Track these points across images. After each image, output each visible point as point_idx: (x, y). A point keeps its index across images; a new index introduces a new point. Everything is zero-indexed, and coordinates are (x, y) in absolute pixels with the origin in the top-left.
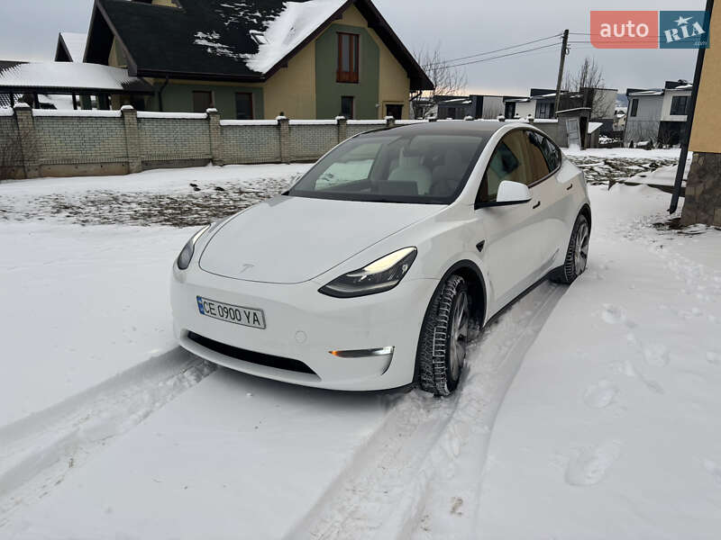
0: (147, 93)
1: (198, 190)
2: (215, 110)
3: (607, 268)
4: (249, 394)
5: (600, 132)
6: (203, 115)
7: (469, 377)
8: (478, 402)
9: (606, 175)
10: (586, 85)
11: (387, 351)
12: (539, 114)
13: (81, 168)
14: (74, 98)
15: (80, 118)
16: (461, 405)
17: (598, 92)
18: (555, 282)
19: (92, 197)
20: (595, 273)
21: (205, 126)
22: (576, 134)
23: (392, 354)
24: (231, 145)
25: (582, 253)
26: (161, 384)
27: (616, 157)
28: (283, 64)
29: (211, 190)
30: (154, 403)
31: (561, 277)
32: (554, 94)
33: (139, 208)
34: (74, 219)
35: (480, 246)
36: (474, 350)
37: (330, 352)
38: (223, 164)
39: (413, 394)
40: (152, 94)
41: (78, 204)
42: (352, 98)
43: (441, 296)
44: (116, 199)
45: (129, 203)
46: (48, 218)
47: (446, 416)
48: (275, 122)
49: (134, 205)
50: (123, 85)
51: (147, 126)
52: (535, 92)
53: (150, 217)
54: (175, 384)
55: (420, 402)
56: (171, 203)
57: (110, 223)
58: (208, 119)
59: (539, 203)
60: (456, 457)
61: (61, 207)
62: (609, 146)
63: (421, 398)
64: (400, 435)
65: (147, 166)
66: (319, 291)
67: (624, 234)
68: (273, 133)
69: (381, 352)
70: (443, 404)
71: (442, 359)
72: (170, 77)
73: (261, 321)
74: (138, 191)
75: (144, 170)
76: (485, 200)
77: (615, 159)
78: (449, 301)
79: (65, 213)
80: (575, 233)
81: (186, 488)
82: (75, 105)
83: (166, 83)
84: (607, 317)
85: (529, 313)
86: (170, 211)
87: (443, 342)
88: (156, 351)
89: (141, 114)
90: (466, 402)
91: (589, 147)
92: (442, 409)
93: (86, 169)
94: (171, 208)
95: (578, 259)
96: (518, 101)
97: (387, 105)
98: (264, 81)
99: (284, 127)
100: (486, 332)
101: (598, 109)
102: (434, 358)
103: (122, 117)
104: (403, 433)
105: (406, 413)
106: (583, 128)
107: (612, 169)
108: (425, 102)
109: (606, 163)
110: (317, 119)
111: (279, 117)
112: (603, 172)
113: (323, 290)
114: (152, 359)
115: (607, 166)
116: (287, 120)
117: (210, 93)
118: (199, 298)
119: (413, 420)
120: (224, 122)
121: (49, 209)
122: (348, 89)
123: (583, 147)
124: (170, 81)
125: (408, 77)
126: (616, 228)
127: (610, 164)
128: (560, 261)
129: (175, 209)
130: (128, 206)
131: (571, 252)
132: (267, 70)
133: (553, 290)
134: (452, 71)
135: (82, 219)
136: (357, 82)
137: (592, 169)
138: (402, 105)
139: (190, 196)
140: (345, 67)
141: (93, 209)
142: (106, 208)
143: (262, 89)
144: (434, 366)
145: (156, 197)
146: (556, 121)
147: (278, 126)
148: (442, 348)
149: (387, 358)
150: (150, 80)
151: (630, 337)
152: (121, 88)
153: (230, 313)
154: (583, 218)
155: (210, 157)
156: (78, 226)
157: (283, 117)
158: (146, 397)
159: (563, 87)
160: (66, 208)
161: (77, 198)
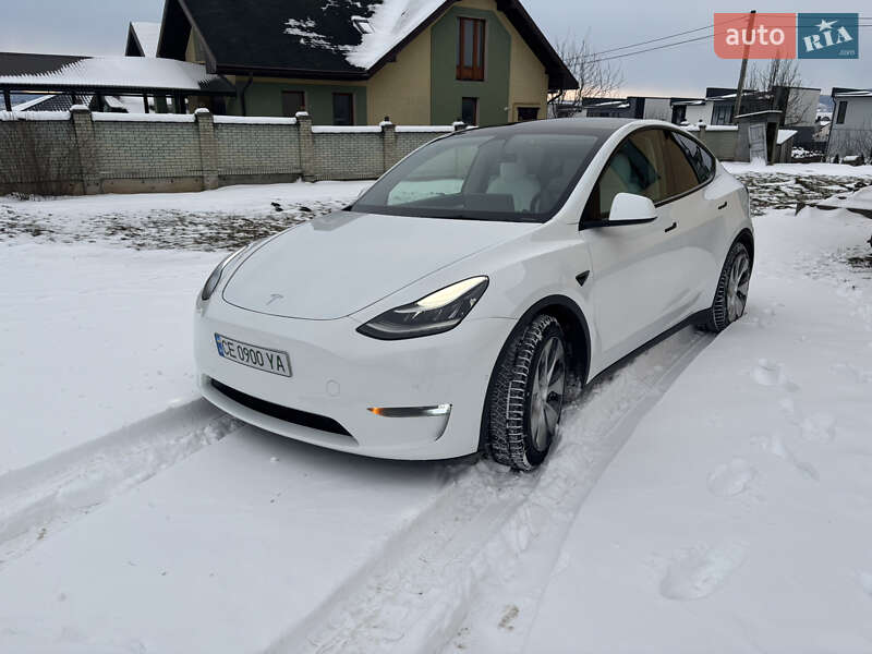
0: (228, 94)
1: (281, 210)
2: (305, 113)
3: (773, 314)
4: (274, 459)
5: (795, 142)
6: (292, 120)
7: (559, 448)
8: (566, 480)
9: (796, 197)
10: (777, 82)
11: (443, 409)
12: (716, 119)
13: (148, 184)
14: (146, 101)
15: (147, 123)
16: (542, 484)
17: (792, 91)
18: (701, 329)
19: (155, 217)
20: (756, 319)
21: (293, 134)
22: (760, 145)
23: (448, 414)
24: (325, 157)
25: (739, 293)
26: (172, 442)
27: (812, 174)
28: (391, 57)
29: (296, 211)
30: (159, 465)
31: (708, 323)
32: (735, 95)
33: (206, 231)
34: (128, 243)
35: (582, 278)
36: (572, 414)
37: (371, 410)
38: (314, 180)
39: (482, 465)
40: (233, 95)
41: (138, 225)
42: (475, 100)
43: (521, 341)
44: (182, 220)
45: (196, 224)
46: (100, 241)
47: (521, 497)
48: (378, 129)
49: (201, 227)
50: (200, 84)
51: (224, 133)
52: (711, 92)
53: (217, 240)
54: (189, 443)
55: (490, 478)
56: (245, 225)
57: (169, 247)
58: (297, 125)
59: (675, 225)
60: (522, 551)
61: (118, 228)
62: (806, 160)
63: (493, 473)
64: (457, 519)
65: (225, 181)
66: (358, 330)
67: (807, 271)
68: (376, 143)
69: (434, 411)
70: (522, 481)
71: (518, 423)
72: (255, 75)
73: (286, 367)
74: (209, 210)
75: (221, 186)
76: (594, 217)
77: (811, 177)
78: (530, 348)
79: (121, 235)
80: (729, 266)
81: (164, 574)
82: (147, 108)
83: (250, 82)
84: (760, 377)
85: (658, 368)
86: (242, 234)
87: (520, 401)
88: (177, 401)
89: (218, 119)
90: (550, 480)
91: (778, 161)
92: (518, 486)
93: (154, 185)
94: (245, 231)
95: (732, 301)
96: (690, 105)
97: (519, 109)
98: (367, 78)
99: (389, 134)
100: (594, 391)
101: (792, 112)
102: (508, 421)
103: (196, 122)
104: (460, 517)
105: (470, 491)
106: (771, 137)
107: (804, 190)
108: (569, 106)
109: (798, 182)
110: (432, 125)
111: (384, 123)
112: (792, 193)
113: (362, 330)
114: (171, 410)
115: (798, 186)
116: (393, 126)
117: (303, 93)
118: (217, 336)
119: (478, 501)
120: (317, 129)
121: (104, 230)
122: (471, 89)
123: (770, 162)
124: (255, 79)
125: (546, 73)
126: (798, 264)
127: (802, 183)
128: (706, 302)
129: (248, 232)
130: (194, 228)
131: (722, 291)
132: (371, 65)
133: (697, 340)
134: (604, 65)
135: (138, 242)
136: (482, 80)
137: (777, 189)
138: (538, 109)
139: (269, 217)
140: (468, 62)
141: (154, 230)
142: (170, 229)
143: (364, 88)
144: (508, 431)
145: (229, 218)
146: (735, 128)
147: (382, 134)
148: (519, 409)
149: (442, 419)
150: (231, 78)
151: (787, 403)
152: (197, 87)
153: (252, 356)
154: (741, 247)
155: (299, 171)
156: (132, 250)
157: (390, 123)
158: (151, 457)
159: (747, 86)
160: (124, 229)
161: (138, 218)
